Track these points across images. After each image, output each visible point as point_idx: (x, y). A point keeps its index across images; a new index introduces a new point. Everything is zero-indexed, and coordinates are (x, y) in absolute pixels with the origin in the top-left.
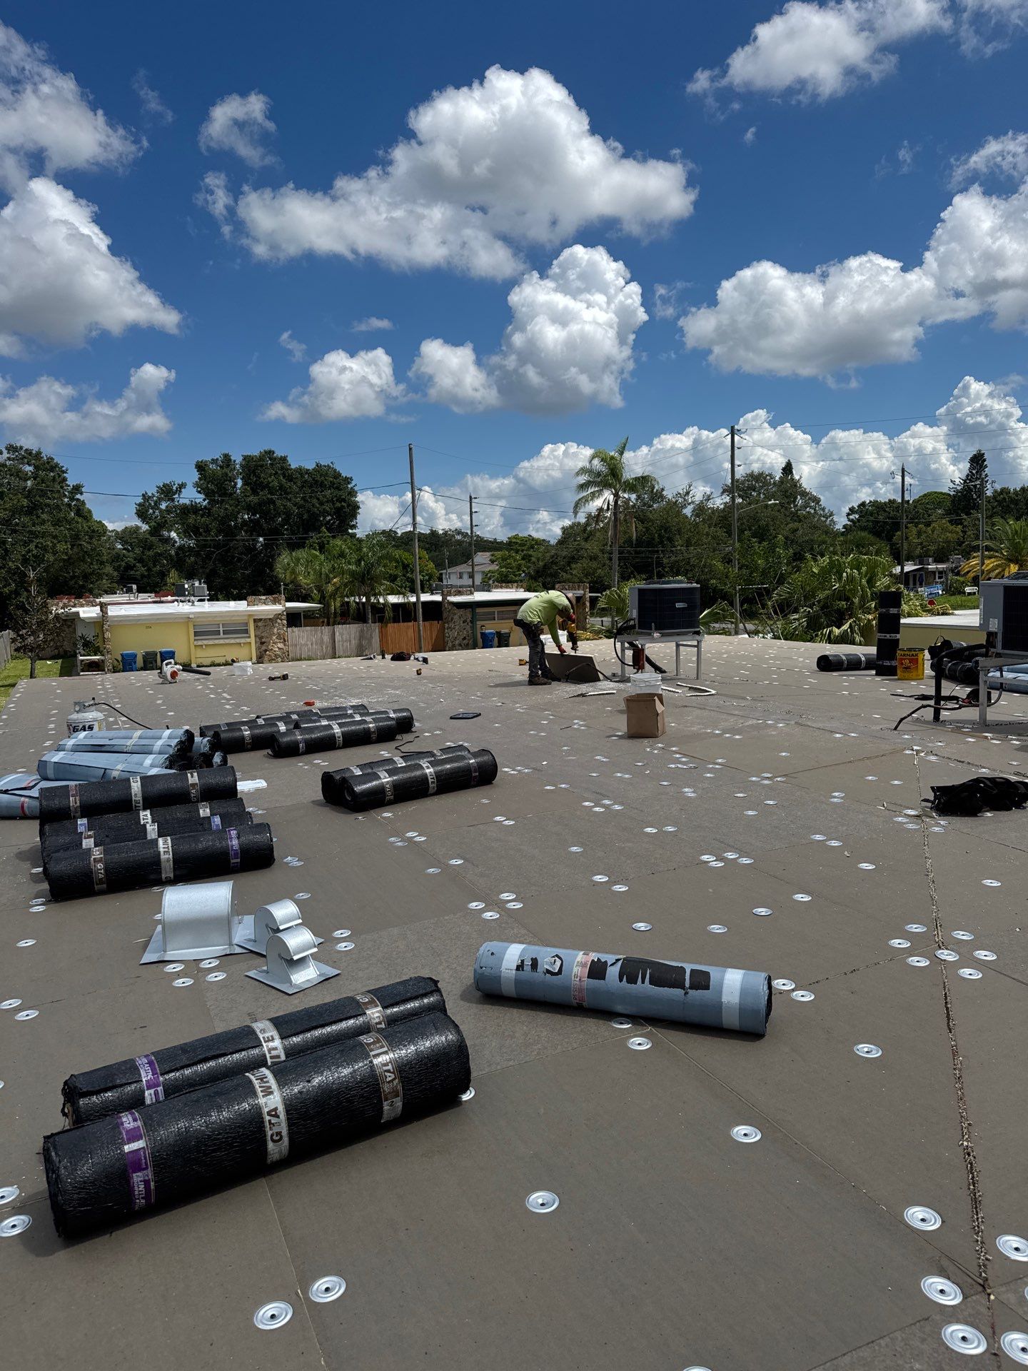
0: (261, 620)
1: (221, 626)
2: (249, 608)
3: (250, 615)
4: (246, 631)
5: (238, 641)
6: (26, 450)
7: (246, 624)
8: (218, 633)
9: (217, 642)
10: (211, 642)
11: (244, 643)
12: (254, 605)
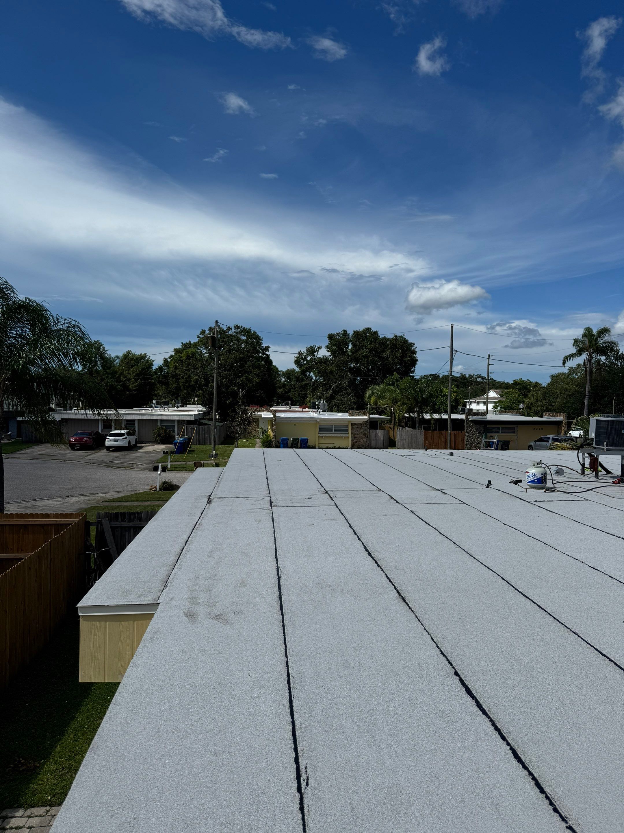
0: (355, 424)
1: (333, 427)
2: (349, 417)
3: (349, 421)
4: (347, 430)
5: (342, 435)
6: (244, 328)
7: (347, 426)
8: (331, 430)
9: (330, 435)
10: (327, 435)
11: (345, 437)
12: (352, 416)
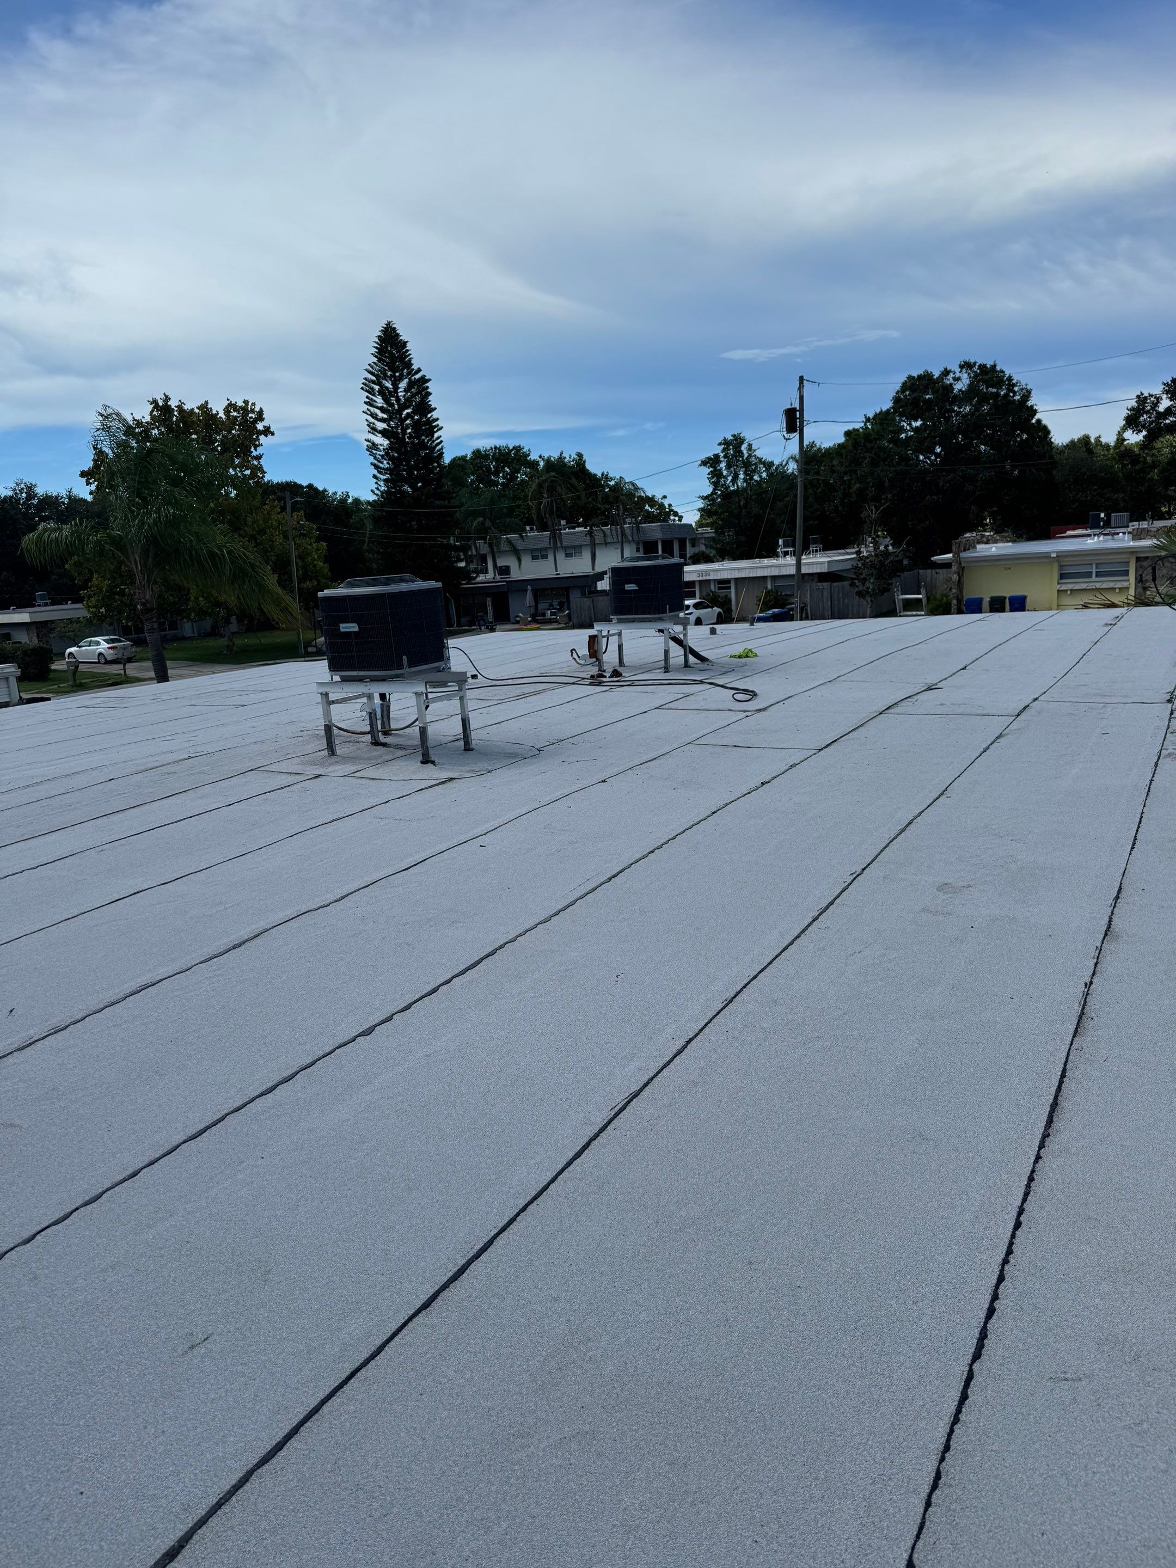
0: (1146, 558)
1: (1094, 566)
2: (1132, 543)
3: (1132, 552)
4: (1126, 573)
5: (1111, 585)
7: (1129, 562)
8: (1089, 575)
9: (1084, 586)
10: (1077, 587)
11: (1120, 588)
12: (1141, 539)
